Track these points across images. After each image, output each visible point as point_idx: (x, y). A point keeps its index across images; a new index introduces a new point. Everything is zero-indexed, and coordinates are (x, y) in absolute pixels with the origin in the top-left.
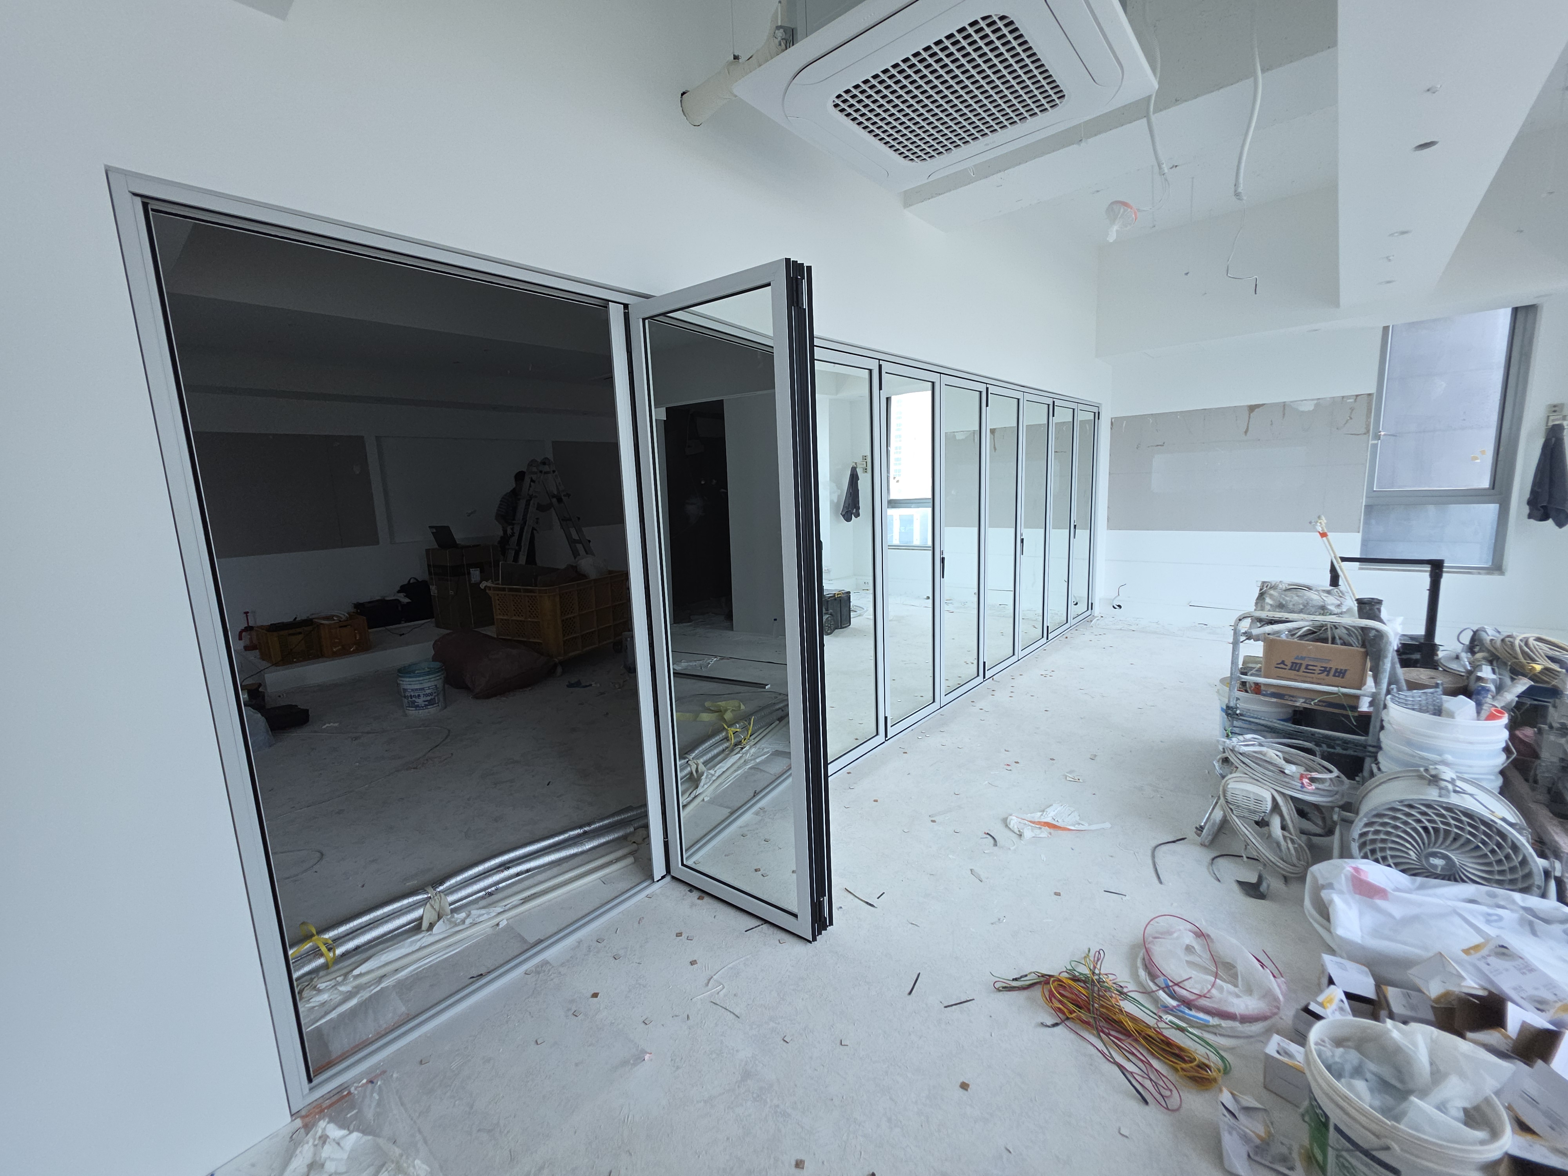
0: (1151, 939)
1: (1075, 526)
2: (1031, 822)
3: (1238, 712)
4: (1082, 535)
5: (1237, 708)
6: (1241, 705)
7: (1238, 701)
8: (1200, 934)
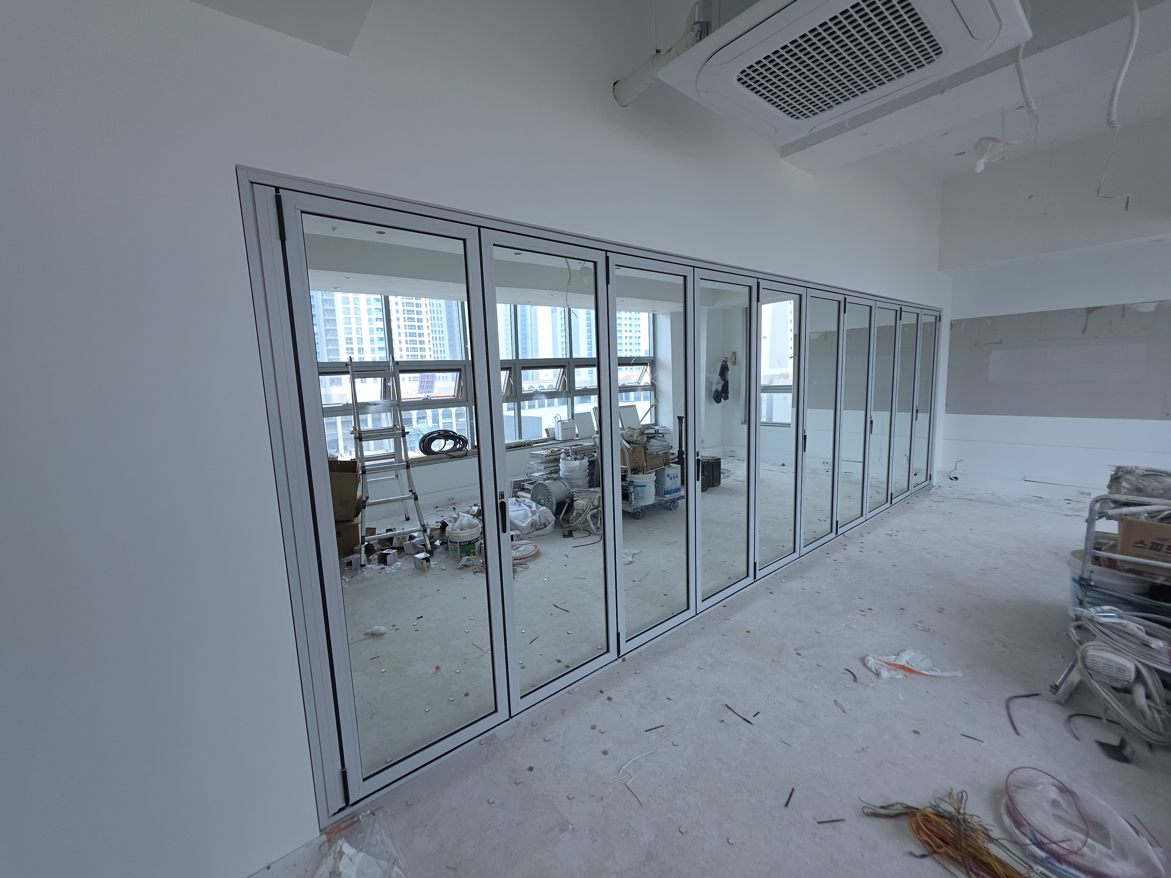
0: (1013, 788)
1: (917, 410)
2: (886, 663)
3: (1092, 583)
4: (923, 418)
5: (1091, 580)
6: (1094, 577)
7: (1092, 574)
8: (1064, 790)
